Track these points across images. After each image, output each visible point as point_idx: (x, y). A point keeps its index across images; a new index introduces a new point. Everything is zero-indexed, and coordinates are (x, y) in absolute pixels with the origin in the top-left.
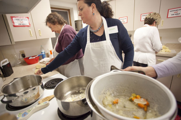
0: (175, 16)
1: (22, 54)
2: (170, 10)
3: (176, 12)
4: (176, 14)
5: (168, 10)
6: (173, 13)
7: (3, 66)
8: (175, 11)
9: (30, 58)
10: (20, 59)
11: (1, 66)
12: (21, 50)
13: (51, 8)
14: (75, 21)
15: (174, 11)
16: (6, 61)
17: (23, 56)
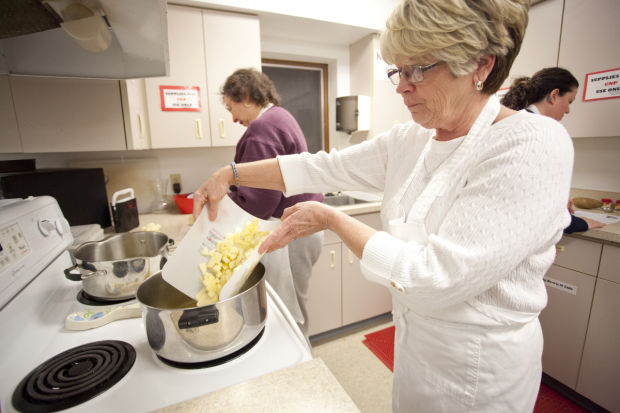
0: (607, 94)
1: (174, 182)
2: (590, 77)
3: (611, 83)
4: (610, 90)
5: (587, 76)
6: (601, 85)
7: (118, 205)
8: (607, 78)
9: (189, 197)
10: (165, 197)
11: (114, 204)
12: (176, 171)
13: (264, 60)
14: (338, 100)
15: (605, 81)
16: (129, 194)
17: (177, 188)
